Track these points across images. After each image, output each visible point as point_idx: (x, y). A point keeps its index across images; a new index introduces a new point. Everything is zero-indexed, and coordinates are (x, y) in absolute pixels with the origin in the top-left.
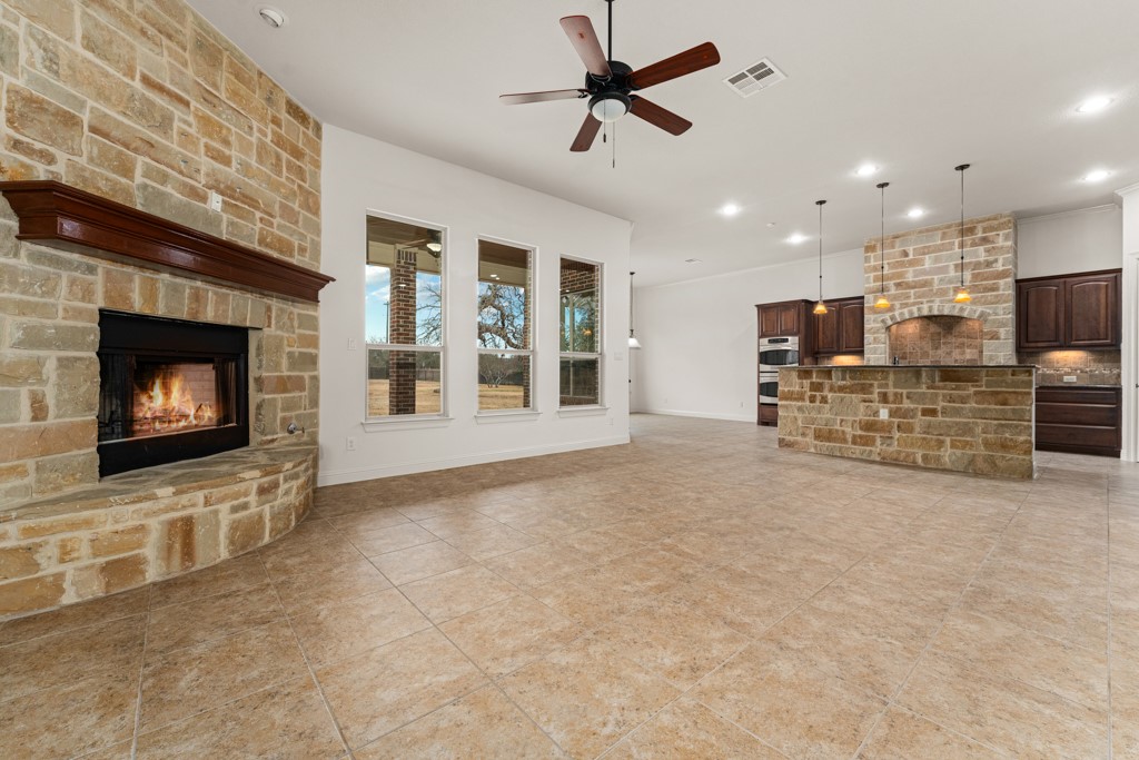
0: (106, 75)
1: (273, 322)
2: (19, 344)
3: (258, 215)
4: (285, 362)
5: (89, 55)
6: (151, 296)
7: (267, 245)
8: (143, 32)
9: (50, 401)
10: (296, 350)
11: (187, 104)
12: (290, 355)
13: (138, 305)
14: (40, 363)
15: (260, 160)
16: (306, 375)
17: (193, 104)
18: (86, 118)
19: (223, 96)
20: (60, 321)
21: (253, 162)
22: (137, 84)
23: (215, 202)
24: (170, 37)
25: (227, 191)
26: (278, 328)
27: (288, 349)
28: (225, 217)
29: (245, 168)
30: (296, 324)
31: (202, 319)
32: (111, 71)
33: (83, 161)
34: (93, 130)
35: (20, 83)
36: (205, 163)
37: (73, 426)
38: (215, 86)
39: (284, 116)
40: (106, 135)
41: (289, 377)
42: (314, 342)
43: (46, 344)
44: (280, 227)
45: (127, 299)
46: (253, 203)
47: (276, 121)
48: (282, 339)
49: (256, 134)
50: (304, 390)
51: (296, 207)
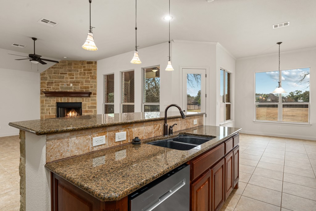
0: (56, 76)
1: (84, 101)
2: (48, 107)
3: (80, 84)
4: (87, 108)
5: (54, 75)
6: (61, 100)
7: (82, 88)
8: (60, 68)
9: (51, 112)
10: (90, 105)
11: (66, 73)
12: (88, 106)
13: (60, 101)
14: (50, 108)
15: (80, 75)
16: (93, 110)
17: (67, 73)
18: (54, 82)
19: (73, 69)
20: (51, 104)
21: (79, 76)
22: (60, 75)
23: (71, 85)
24: (64, 66)
25: (73, 83)
26: (85, 102)
27: (88, 105)
28: (73, 86)
29: (76, 78)
30: (90, 100)
31: (69, 102)
32: (56, 75)
33: (54, 86)
34: (55, 83)
35: (48, 81)
36: (69, 80)
37: (53, 115)
38: (71, 68)
39: (86, 65)
40: (56, 83)
41: (88, 110)
42: (96, 104)
43: (50, 107)
44: (85, 85)
45: (58, 101)
46: (79, 83)
47: (84, 67)
48: (86, 104)
49: (79, 71)
50: (92, 112)
51: (89, 80)
